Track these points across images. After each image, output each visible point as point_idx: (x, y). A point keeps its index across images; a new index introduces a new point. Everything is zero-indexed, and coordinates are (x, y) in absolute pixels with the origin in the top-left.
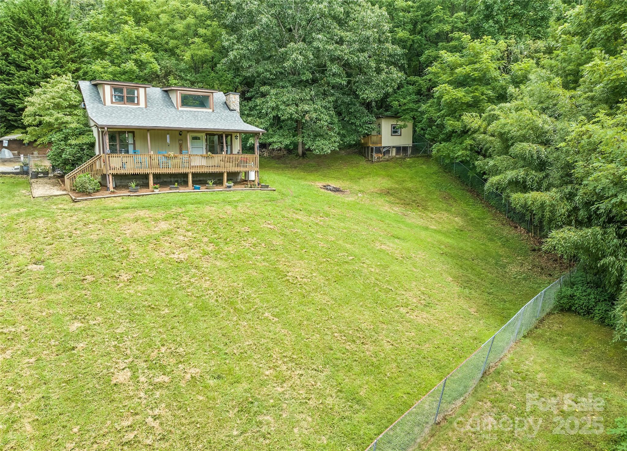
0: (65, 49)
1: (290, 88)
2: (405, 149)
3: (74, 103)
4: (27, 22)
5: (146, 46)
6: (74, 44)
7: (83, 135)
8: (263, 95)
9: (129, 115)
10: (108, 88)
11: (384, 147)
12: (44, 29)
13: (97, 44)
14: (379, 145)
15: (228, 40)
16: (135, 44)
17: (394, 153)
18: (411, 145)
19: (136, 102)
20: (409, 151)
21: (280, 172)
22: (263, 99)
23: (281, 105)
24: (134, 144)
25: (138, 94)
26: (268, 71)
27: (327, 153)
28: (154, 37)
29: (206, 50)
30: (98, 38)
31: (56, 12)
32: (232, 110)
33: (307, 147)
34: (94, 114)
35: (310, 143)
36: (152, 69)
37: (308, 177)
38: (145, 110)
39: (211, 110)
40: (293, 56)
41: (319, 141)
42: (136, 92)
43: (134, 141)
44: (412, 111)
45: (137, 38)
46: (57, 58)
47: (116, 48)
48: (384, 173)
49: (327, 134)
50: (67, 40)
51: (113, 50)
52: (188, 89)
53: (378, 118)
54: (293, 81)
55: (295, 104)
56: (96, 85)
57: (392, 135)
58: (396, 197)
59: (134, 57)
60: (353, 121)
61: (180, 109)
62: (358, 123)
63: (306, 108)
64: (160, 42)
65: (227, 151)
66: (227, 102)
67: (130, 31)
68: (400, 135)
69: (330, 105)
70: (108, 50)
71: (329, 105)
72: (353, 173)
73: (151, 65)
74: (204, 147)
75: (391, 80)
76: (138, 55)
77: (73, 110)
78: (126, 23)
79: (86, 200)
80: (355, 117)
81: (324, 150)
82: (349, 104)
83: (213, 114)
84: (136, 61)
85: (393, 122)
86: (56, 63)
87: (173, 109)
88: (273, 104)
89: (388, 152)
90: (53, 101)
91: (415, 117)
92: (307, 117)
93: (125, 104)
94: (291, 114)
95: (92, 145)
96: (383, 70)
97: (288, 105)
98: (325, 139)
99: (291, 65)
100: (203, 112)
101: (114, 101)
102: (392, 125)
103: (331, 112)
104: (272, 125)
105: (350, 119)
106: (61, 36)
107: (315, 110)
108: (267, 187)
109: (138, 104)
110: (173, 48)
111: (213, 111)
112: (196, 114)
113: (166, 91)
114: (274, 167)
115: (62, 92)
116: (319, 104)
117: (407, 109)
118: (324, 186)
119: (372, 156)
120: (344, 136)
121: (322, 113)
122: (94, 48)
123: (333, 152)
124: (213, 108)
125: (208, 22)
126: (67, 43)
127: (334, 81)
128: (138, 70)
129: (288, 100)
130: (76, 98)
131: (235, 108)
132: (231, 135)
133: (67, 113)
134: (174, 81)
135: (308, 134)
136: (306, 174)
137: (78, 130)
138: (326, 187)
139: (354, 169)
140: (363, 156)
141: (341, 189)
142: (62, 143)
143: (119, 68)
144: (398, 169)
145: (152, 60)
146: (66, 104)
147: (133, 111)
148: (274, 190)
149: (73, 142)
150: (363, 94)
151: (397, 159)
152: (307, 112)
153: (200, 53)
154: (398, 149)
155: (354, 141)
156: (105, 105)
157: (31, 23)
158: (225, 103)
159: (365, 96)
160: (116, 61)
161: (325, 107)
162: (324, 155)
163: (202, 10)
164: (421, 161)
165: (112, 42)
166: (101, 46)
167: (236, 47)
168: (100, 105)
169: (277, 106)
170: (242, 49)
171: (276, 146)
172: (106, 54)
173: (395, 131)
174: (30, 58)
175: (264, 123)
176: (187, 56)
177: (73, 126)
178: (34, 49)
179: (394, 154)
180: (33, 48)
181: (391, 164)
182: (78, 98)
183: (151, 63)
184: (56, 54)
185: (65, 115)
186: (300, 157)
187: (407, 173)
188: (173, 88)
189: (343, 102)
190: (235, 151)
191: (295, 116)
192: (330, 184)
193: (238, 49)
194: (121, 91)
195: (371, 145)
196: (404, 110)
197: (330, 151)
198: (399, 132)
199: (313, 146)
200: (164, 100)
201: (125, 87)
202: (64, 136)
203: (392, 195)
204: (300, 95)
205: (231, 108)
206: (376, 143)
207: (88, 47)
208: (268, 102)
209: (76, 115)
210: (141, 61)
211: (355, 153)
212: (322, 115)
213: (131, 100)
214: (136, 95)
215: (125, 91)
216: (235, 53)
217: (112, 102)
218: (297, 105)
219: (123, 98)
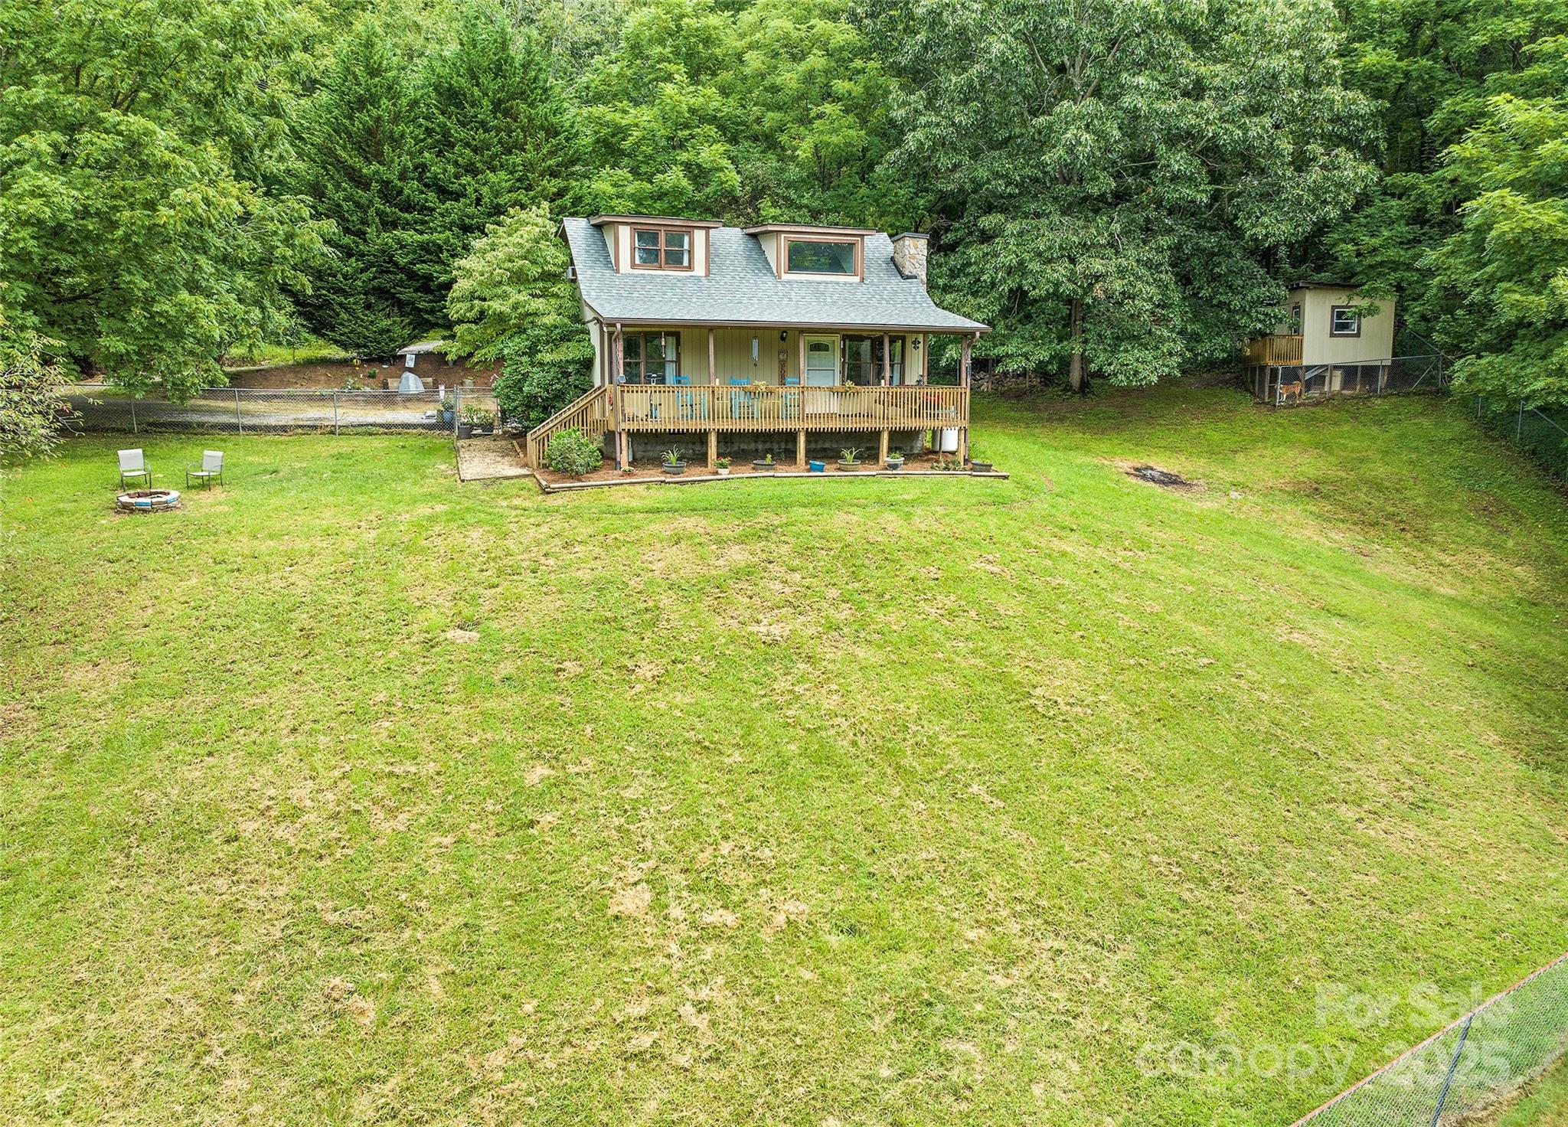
0: (538, 147)
1: (1056, 218)
2: (1369, 373)
3: (553, 269)
4: (464, 95)
5: (712, 130)
6: (557, 134)
7: (569, 340)
8: (986, 237)
9: (669, 294)
10: (625, 233)
11: (1309, 368)
12: (497, 105)
13: (605, 131)
14: (1294, 363)
15: (905, 103)
16: (686, 126)
17: (1336, 383)
18: (1389, 363)
19: (686, 263)
20: (1382, 380)
21: (1022, 430)
22: (985, 248)
23: (1031, 260)
24: (678, 362)
25: (691, 244)
26: (1002, 176)
27: (1149, 385)
28: (729, 107)
29: (851, 131)
30: (608, 118)
31: (523, 66)
32: (909, 277)
33: (1093, 367)
34: (593, 293)
35: (1102, 357)
36: (722, 183)
37: (1093, 445)
38: (704, 281)
39: (857, 279)
40: (1069, 135)
41: (1126, 351)
42: (686, 239)
43: (678, 355)
44: (1395, 270)
45: (692, 111)
46: (521, 168)
47: (644, 138)
48: (1305, 438)
49: (1150, 332)
50: (542, 128)
51: (637, 144)
52: (804, 229)
53: (1293, 289)
54: (1065, 200)
55: (1069, 257)
56: (599, 227)
57: (1332, 335)
58: (1338, 503)
59: (684, 156)
60: (1223, 298)
61: (785, 277)
62: (1236, 303)
63: (1097, 266)
64: (744, 118)
65: (891, 377)
66: (898, 258)
67: (676, 97)
68: (1358, 335)
69: (1165, 258)
70: (626, 145)
71: (1158, 258)
72: (1217, 437)
73: (721, 174)
74: (838, 368)
75: (1336, 185)
76: (693, 153)
77: (549, 284)
78: (669, 78)
79: (570, 488)
80: (1230, 287)
81: (1141, 376)
82: (1213, 254)
83: (863, 288)
84: (687, 166)
85: (1339, 299)
86: (518, 180)
87: (769, 278)
88: (1011, 260)
89: (1319, 380)
90: (510, 265)
91: (1404, 284)
92: (1098, 291)
93: (660, 268)
94: (1057, 284)
95: (587, 364)
96: (1315, 159)
97: (1050, 261)
98: (1145, 346)
99: (1060, 157)
100: (838, 283)
101: (637, 261)
102: (1333, 307)
103: (1163, 276)
104: (1005, 312)
105: (1216, 293)
106: (530, 120)
107: (1121, 272)
108: (988, 467)
109: (690, 267)
110: (773, 130)
111: (862, 280)
112: (822, 287)
113: (754, 236)
114: (1006, 419)
115: (528, 246)
116: (1131, 256)
117: (1381, 264)
118: (1137, 470)
119: (1273, 391)
120: (1196, 338)
121: (1139, 278)
122: (598, 141)
123: (1166, 380)
124: (863, 272)
125: (858, 63)
126: (542, 134)
127: (1177, 195)
128: (691, 188)
129: (1050, 248)
130: (556, 257)
131: (914, 273)
132: (903, 339)
133: (538, 292)
134: (772, 210)
135: (1099, 335)
136: (1088, 436)
137: (557, 331)
138: (1140, 473)
139: (1221, 425)
140: (1247, 390)
141: (1184, 477)
142: (525, 359)
143: (649, 186)
144: (1346, 428)
145: (725, 163)
146: (536, 271)
147: (679, 284)
148: (1005, 477)
149: (548, 358)
150: (1254, 226)
151: (1345, 399)
152: (1097, 277)
153: (834, 139)
154: (1350, 373)
155: (1223, 351)
156: (618, 271)
157: (472, 95)
158: (892, 259)
159: (1260, 232)
160: (643, 169)
161: (1148, 264)
162: (1140, 389)
163: (843, 34)
164: (1417, 405)
165: (636, 125)
166: (613, 136)
167: (923, 120)
168: (608, 273)
169: (1021, 263)
170: (938, 125)
171: (1012, 366)
172: (623, 153)
173: (1341, 324)
174: (467, 171)
175: (985, 307)
176: (804, 150)
177: (548, 320)
178: (475, 151)
179: (1337, 386)
180: (472, 150)
181: (1327, 412)
182: (562, 258)
183: (721, 169)
184: (518, 160)
185: (533, 296)
186: (1075, 392)
187: (1374, 439)
188: (770, 228)
189: (1198, 250)
190: (911, 378)
191: (1067, 288)
192: (1151, 464)
193: (928, 125)
194: (654, 238)
195: (1271, 363)
196: (1371, 267)
197: (1155, 379)
198: (1355, 326)
199: (1110, 364)
200: (748, 258)
201: (663, 228)
202: (528, 343)
203: (1326, 497)
204: (1082, 233)
205: (907, 273)
206: (1287, 357)
207: (586, 141)
208: (997, 255)
209: (556, 296)
210: (699, 166)
211: (1226, 382)
212: (1139, 285)
213: (675, 259)
214: (686, 246)
215: (662, 237)
216: (920, 134)
217: (633, 266)
218: (1073, 261)
219: (657, 255)
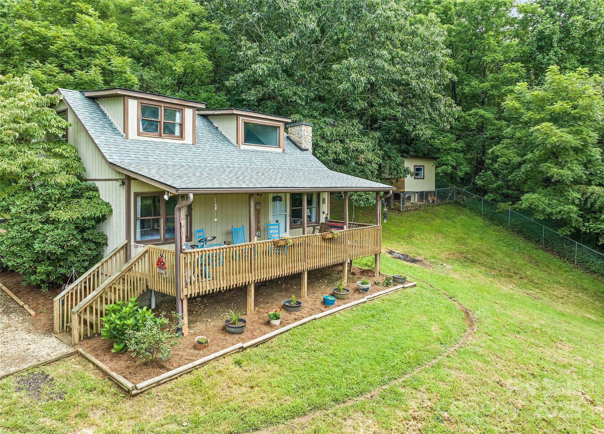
2: (427, 194)
10: (132, 106)
11: (406, 193)
14: (402, 190)
17: (415, 200)
18: (434, 190)
19: (177, 132)
24: (190, 215)
25: (182, 118)
29: (205, 61)
32: (303, 150)
34: (115, 157)
38: (193, 148)
39: (280, 150)
42: (178, 115)
43: (190, 210)
52: (254, 115)
56: (93, 99)
57: (414, 178)
61: (242, 147)
66: (294, 137)
68: (423, 178)
87: (231, 147)
92: (362, 159)
93: (160, 136)
102: (415, 166)
109: (182, 136)
111: (283, 151)
113: (207, 117)
118: (390, 253)
124: (283, 146)
131: (307, 148)
145: (128, 68)
147: (178, 150)
156: (127, 137)
158: (288, 138)
168: (118, 138)
173: (418, 173)
192: (392, 249)
194: (155, 113)
198: (422, 174)
201: (163, 105)
205: (303, 147)
206: (399, 188)
213: (169, 130)
214: (178, 120)
215: (161, 112)
217: (139, 134)
219: (157, 126)
